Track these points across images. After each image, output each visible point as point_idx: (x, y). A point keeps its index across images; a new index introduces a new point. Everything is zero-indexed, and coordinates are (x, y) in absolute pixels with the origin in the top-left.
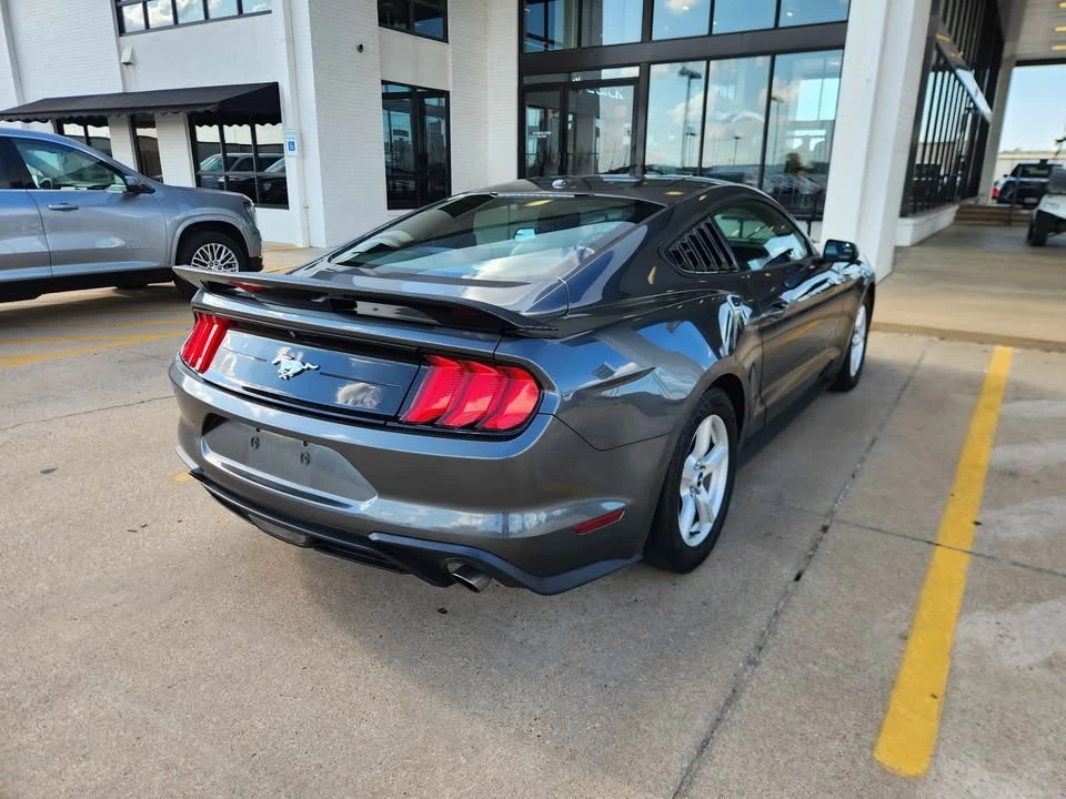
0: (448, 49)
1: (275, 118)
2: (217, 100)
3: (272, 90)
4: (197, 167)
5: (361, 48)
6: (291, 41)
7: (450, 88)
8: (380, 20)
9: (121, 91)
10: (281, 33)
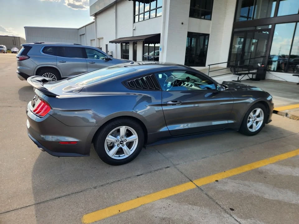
0: (211, 22)
1: (159, 42)
2: (144, 38)
3: (159, 35)
4: (143, 54)
5: (182, 23)
6: (164, 23)
7: (210, 33)
8: (189, 16)
9: (132, 36)
10: (162, 21)
